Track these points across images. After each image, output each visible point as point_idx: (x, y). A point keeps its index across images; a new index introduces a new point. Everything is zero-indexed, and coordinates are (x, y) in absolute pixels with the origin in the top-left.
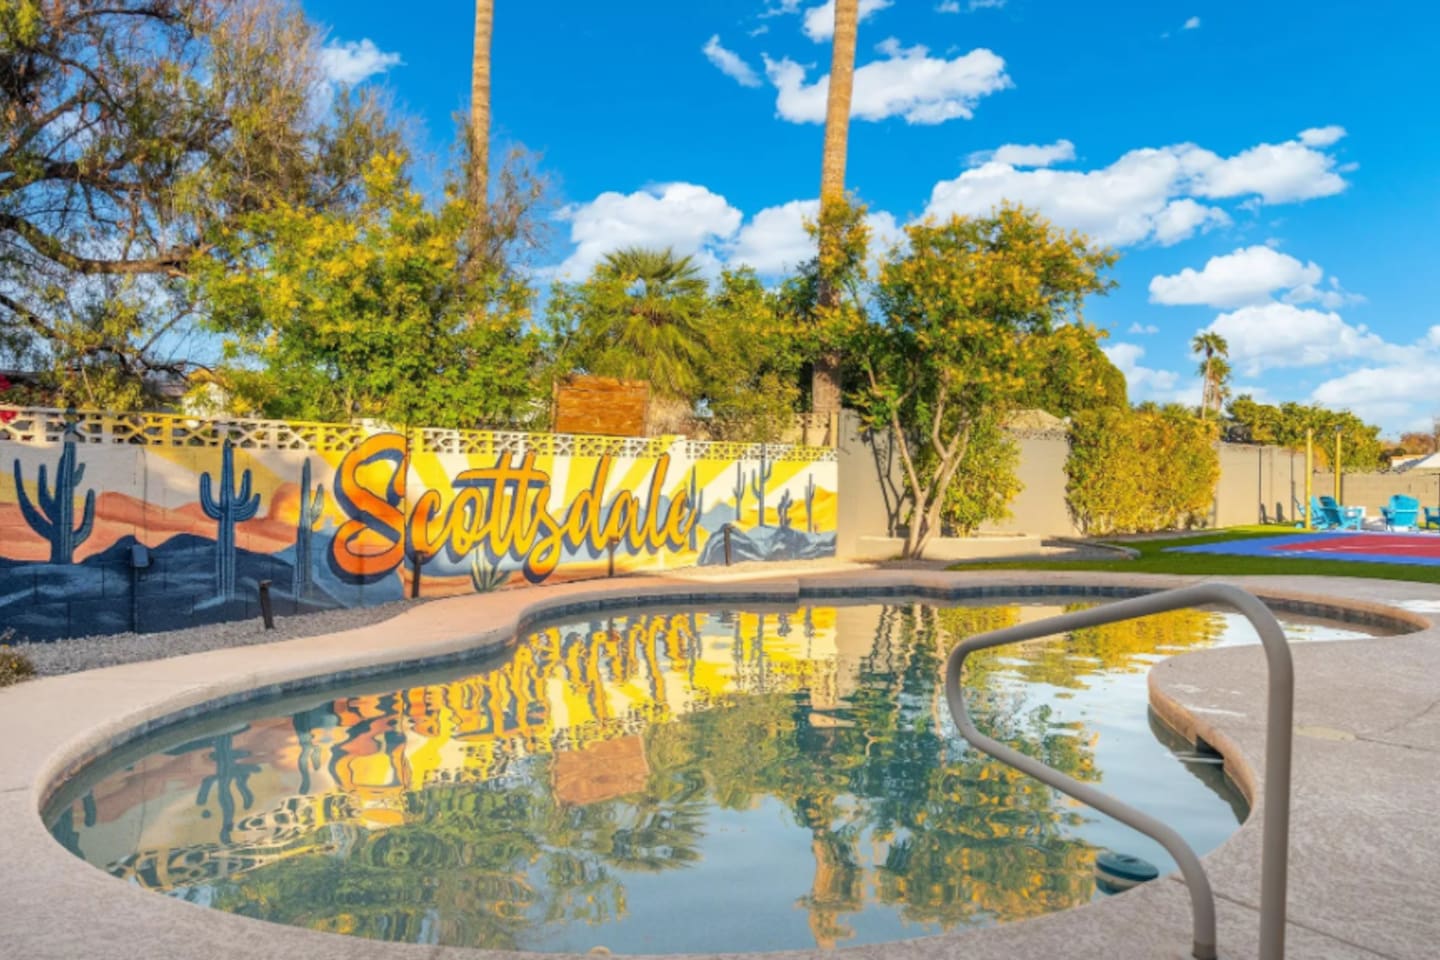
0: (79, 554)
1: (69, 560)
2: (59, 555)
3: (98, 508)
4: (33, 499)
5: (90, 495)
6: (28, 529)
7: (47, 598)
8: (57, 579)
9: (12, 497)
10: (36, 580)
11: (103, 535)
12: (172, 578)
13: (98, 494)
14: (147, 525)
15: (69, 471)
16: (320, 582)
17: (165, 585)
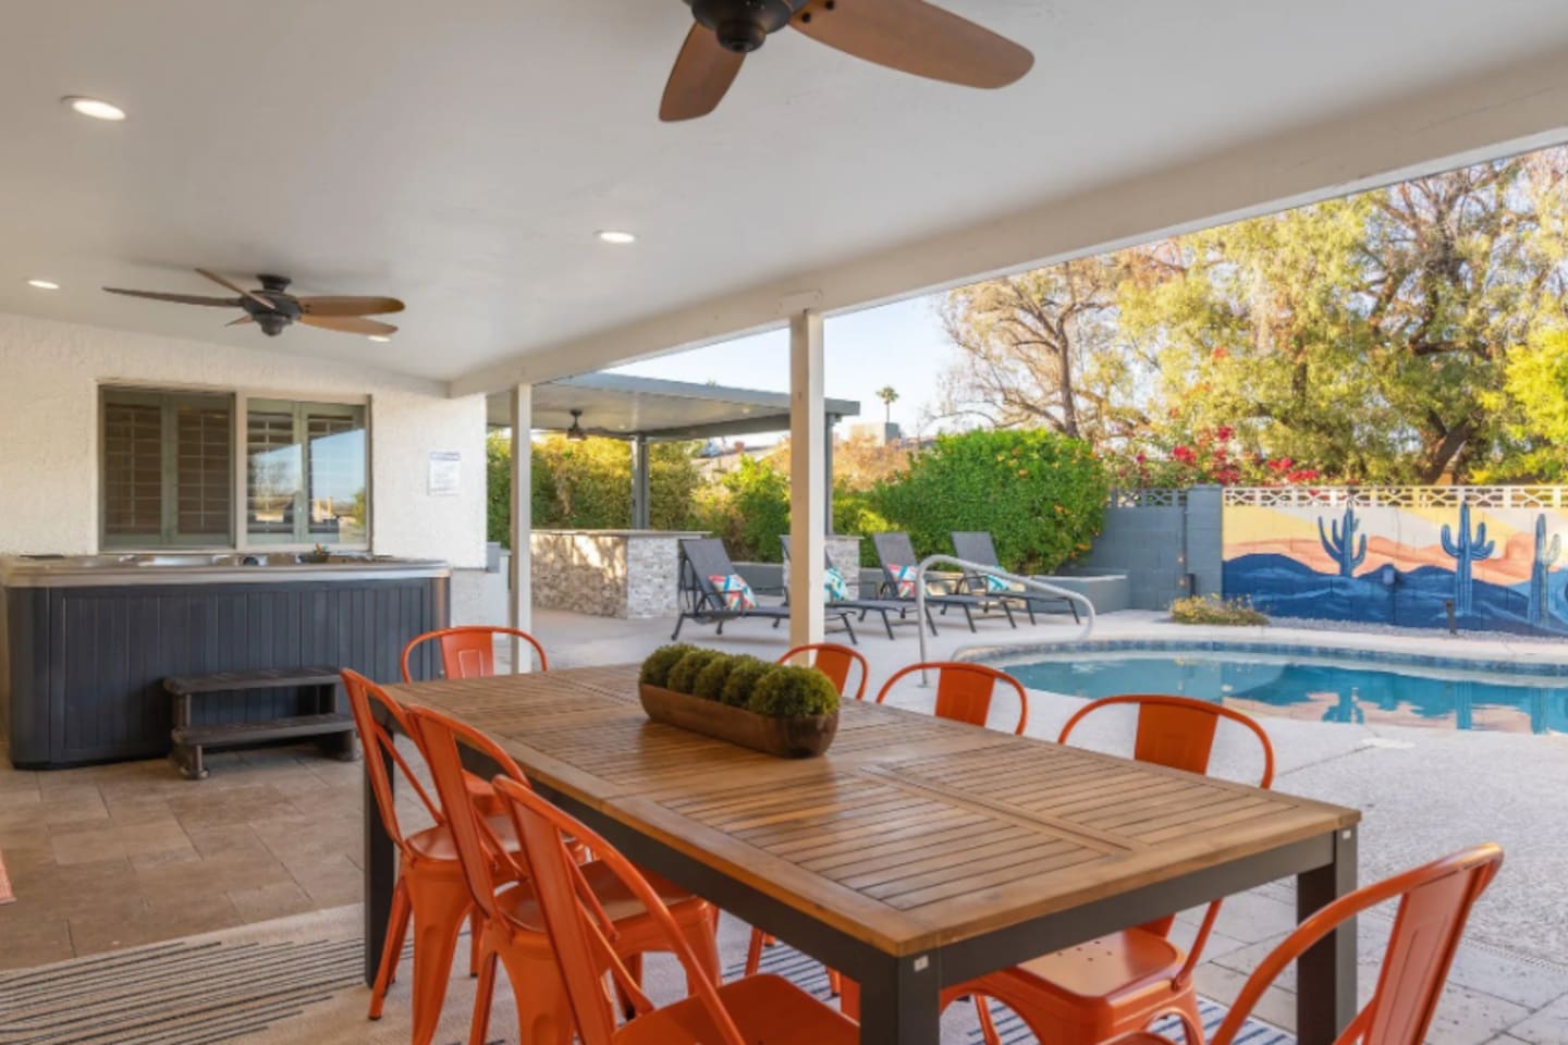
0: (1357, 573)
1: (1350, 576)
2: (1345, 571)
3: (1368, 544)
4: (1330, 539)
5: (1363, 537)
6: (1327, 555)
7: (1338, 595)
8: (1343, 585)
9: (1317, 537)
10: (1331, 584)
11: (1371, 562)
12: (1420, 593)
13: (1368, 538)
14: (1398, 557)
15: (1350, 523)
16: (1556, 613)
17: (1414, 598)
